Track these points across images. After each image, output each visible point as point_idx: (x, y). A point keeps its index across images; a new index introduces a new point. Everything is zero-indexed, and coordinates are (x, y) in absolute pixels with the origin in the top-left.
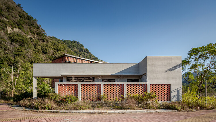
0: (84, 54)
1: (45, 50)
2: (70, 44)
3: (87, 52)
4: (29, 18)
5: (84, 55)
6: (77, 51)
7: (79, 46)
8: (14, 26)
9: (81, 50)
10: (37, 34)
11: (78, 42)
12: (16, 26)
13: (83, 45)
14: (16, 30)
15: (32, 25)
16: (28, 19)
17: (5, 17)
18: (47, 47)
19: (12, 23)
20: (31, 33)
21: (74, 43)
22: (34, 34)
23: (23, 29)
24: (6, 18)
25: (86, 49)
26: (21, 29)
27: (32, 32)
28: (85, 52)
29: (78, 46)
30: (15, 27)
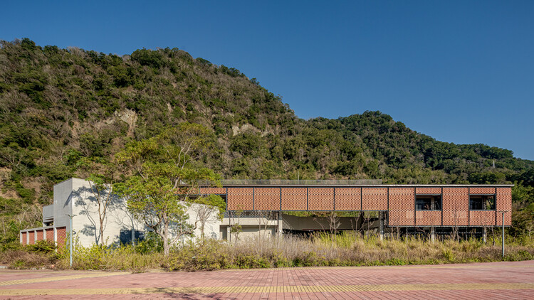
0: (390, 137)
1: (288, 151)
2: (356, 122)
3: (400, 131)
4: (269, 98)
5: (390, 140)
6: (372, 135)
7: (378, 122)
8: (243, 121)
9: (383, 130)
10: (280, 123)
11: (376, 113)
12: (246, 120)
13: (389, 116)
14: (246, 127)
15: (271, 109)
16: (267, 101)
17: (229, 110)
18: (294, 144)
19: (240, 117)
20: (270, 124)
21: (368, 116)
22: (275, 125)
23: (255, 122)
24: (231, 112)
25: (399, 124)
26: (252, 124)
27: (272, 123)
28: (393, 131)
29: (375, 122)
30: (244, 123)
